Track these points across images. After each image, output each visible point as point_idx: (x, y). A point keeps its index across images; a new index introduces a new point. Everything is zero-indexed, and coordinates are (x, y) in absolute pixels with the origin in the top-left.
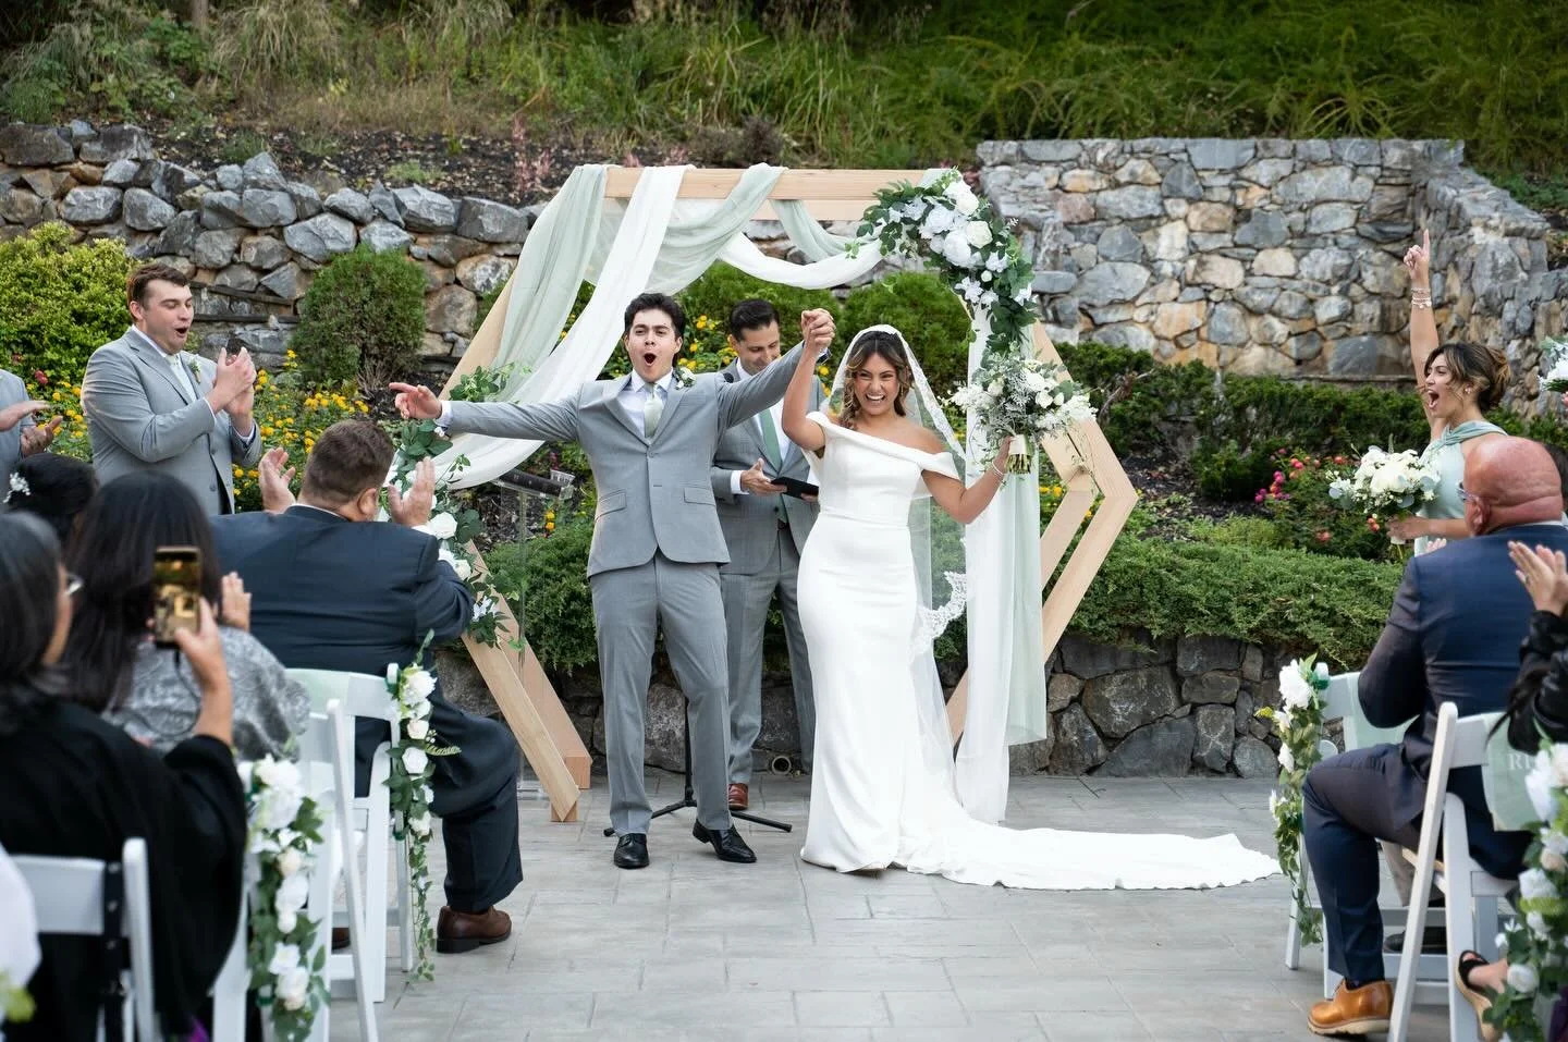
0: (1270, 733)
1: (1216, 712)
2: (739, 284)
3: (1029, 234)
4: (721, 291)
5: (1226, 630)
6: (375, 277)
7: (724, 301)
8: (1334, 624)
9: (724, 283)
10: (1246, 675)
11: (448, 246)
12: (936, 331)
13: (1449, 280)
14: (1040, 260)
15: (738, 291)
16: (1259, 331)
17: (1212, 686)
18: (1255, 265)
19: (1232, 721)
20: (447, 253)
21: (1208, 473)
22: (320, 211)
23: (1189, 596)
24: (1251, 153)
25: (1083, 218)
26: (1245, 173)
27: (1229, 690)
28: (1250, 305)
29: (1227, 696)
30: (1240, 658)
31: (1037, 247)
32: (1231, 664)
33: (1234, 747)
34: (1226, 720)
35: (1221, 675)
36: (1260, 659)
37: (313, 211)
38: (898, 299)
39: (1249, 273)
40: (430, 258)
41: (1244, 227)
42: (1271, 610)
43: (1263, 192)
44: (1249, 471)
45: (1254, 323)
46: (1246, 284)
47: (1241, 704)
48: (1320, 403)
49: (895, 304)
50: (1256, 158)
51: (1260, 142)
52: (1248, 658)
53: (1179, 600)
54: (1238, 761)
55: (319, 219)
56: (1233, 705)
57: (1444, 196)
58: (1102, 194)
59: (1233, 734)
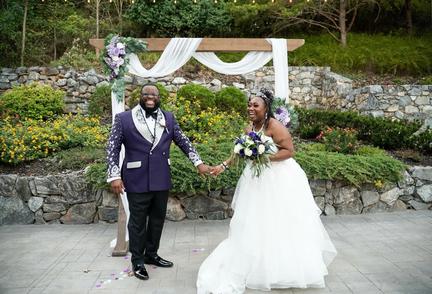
0: (334, 203)
1: (320, 198)
2: (190, 90)
3: (252, 83)
4: (186, 91)
5: (325, 177)
6: (106, 91)
7: (186, 94)
8: (353, 174)
9: (187, 89)
10: (327, 188)
11: (131, 87)
12: (236, 100)
13: (331, 92)
14: (254, 88)
15: (190, 92)
16: (294, 103)
17: (318, 191)
18: (293, 90)
19: (324, 201)
20: (131, 88)
21: (303, 132)
22: (104, 80)
23: (314, 168)
24: (292, 69)
25: (261, 81)
26: (291, 73)
27: (323, 192)
28: (292, 98)
29: (323, 194)
30: (326, 183)
31: (254, 85)
32: (324, 185)
33: (325, 207)
34: (322, 200)
35: (321, 188)
36: (331, 184)
37: (102, 80)
38: (227, 93)
39: (292, 92)
40: (127, 89)
41: (291, 83)
42: (337, 171)
43: (294, 76)
44: (313, 131)
45: (293, 101)
46: (291, 94)
47: (326, 196)
49: (227, 94)
50: (293, 70)
51: (293, 67)
52: (328, 183)
53: (311, 169)
54: (326, 211)
55: (103, 82)
56: (324, 196)
57: (330, 76)
58: (264, 77)
59: (324, 204)
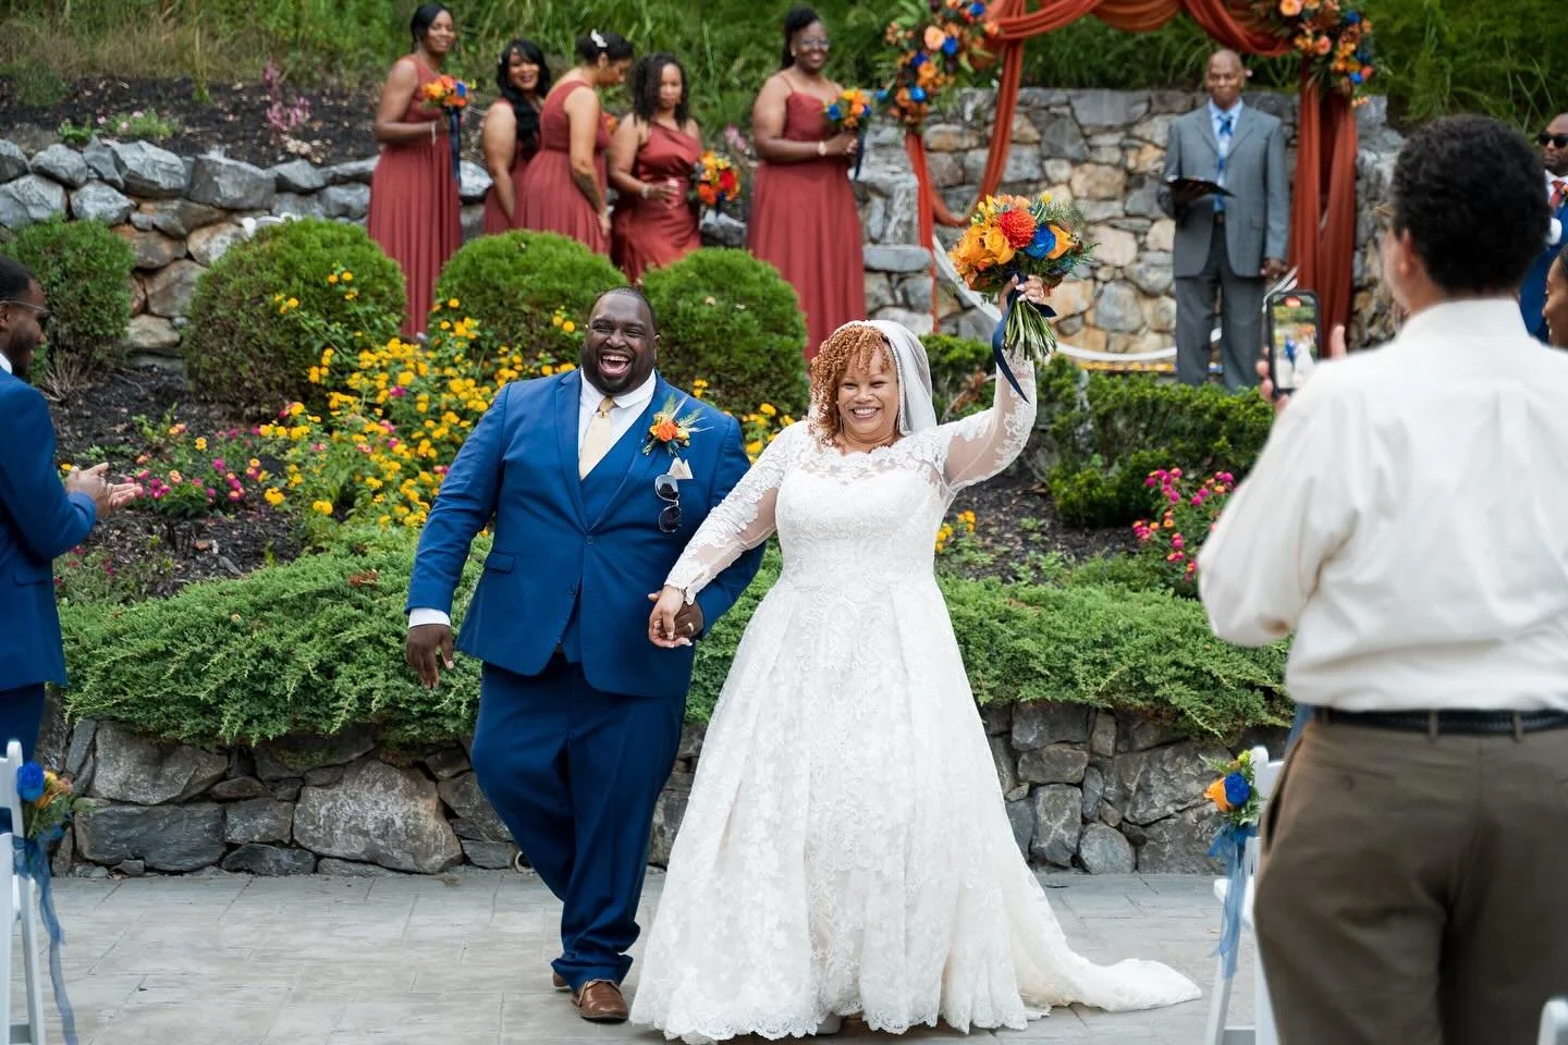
0: (1124, 819)
1: (1060, 793)
2: (506, 264)
3: (877, 201)
4: (483, 272)
5: (1068, 694)
6: (68, 253)
7: (488, 284)
8: (1202, 687)
9: (489, 261)
10: (1096, 748)
11: (178, 213)
12: (745, 321)
13: (1368, 261)
14: (890, 231)
15: (505, 275)
16: (1155, 315)
17: (1053, 762)
18: (1150, 238)
19: (1079, 805)
20: (176, 222)
21: (1066, 495)
22: (24, 172)
23: (1026, 653)
24: (1143, 107)
25: (949, 181)
26: (1137, 131)
27: (1075, 766)
28: (1143, 284)
29: (1073, 773)
30: (1089, 727)
31: (887, 216)
32: (1076, 734)
33: (1081, 835)
34: (1071, 804)
35: (1066, 749)
36: (1112, 728)
37: (16, 171)
38: (701, 283)
39: (1142, 247)
40: (155, 227)
41: (1136, 194)
42: (1125, 668)
43: (1158, 153)
44: (1112, 494)
45: (1148, 307)
46: (1138, 260)
47: (1090, 783)
48: (1199, 412)
49: (696, 289)
50: (1150, 114)
51: (1153, 95)
52: (1098, 728)
53: (1014, 658)
54: (1085, 854)
55: (22, 181)
56: (1080, 785)
57: (1363, 161)
58: (972, 154)
59: (1079, 820)
